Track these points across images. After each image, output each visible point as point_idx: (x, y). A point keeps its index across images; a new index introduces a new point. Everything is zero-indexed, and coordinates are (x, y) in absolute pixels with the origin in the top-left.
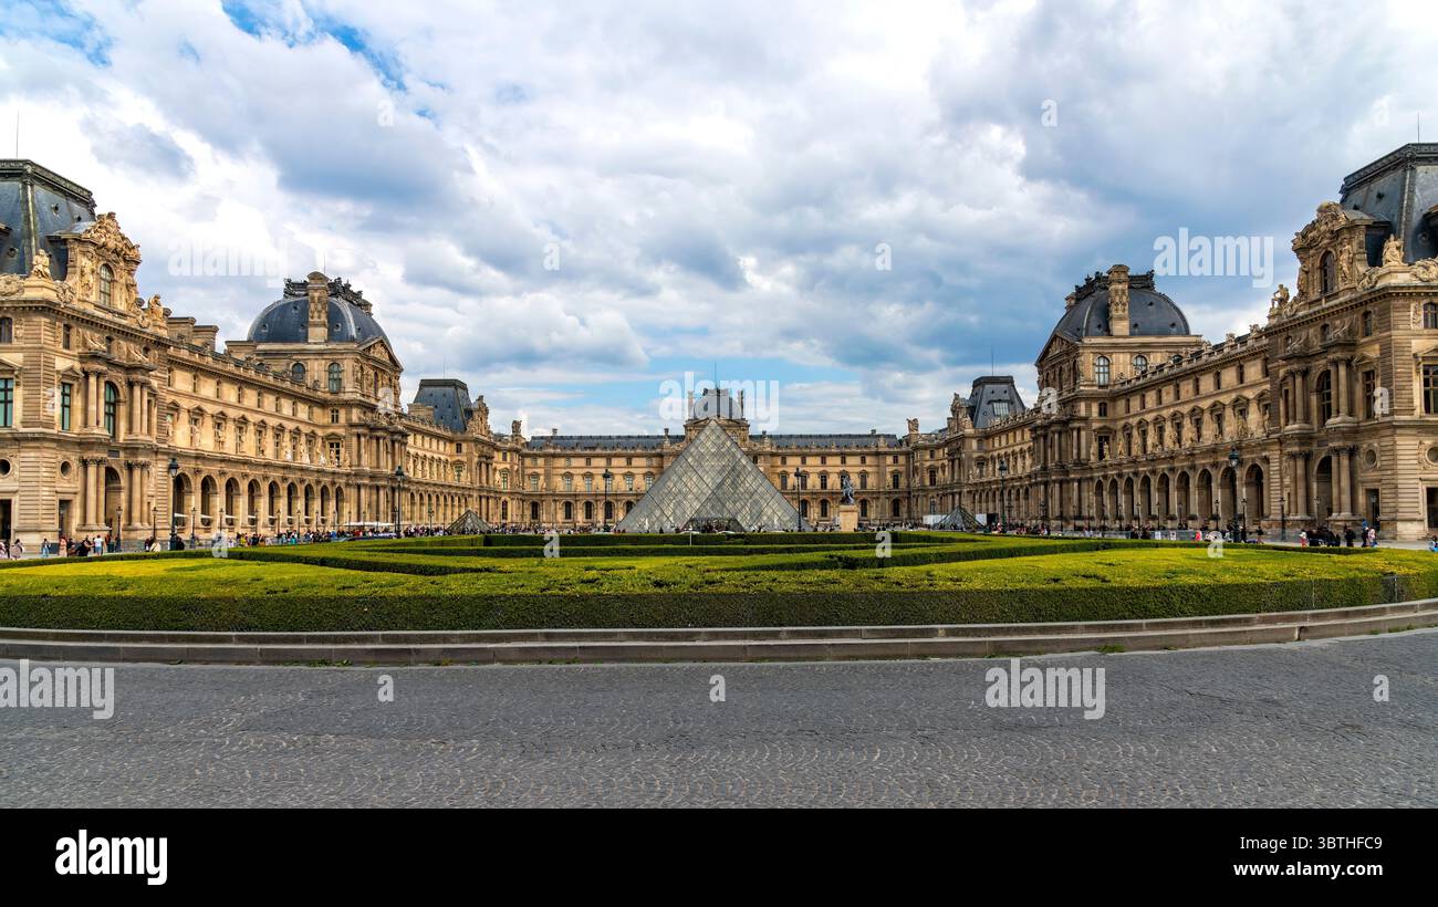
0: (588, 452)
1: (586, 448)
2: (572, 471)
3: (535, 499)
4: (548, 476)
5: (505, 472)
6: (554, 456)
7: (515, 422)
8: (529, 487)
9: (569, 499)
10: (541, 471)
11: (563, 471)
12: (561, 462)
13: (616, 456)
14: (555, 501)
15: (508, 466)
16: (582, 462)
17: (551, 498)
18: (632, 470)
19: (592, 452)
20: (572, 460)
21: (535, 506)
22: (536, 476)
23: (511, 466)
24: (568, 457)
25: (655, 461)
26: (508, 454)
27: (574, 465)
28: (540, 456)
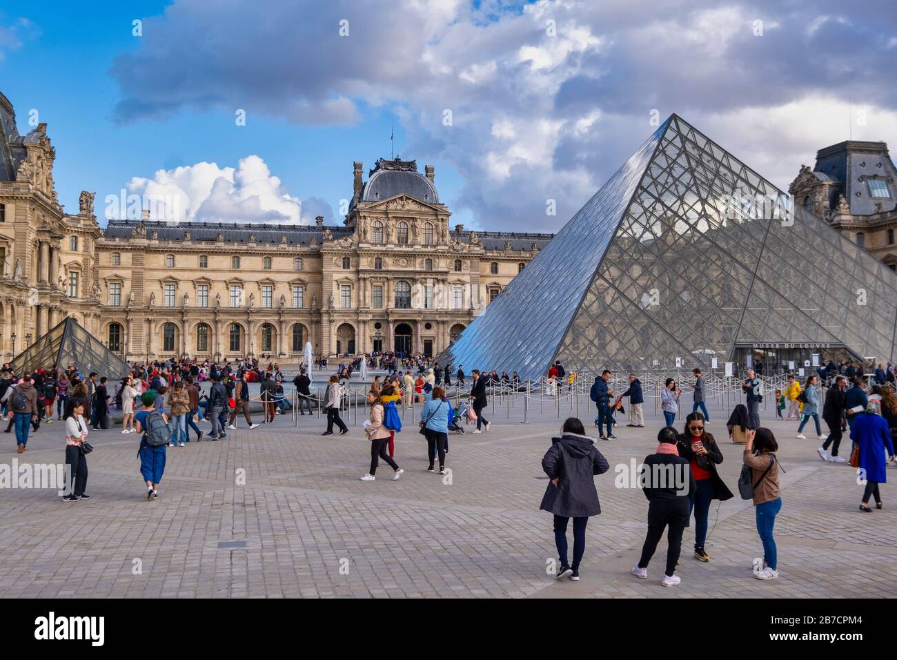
0: (203, 245)
1: (199, 240)
2: (176, 275)
3: (117, 318)
4: (138, 281)
5: (73, 270)
6: (148, 250)
7: (84, 194)
8: (107, 298)
9: (172, 319)
10: (126, 274)
11: (162, 275)
12: (160, 260)
13: (248, 253)
14: (149, 321)
15: (80, 259)
16: (193, 260)
17: (144, 317)
18: (273, 277)
19: (210, 247)
20: (178, 257)
21: (115, 328)
22: (119, 280)
23: (86, 261)
24: (172, 253)
25: (308, 264)
26: (81, 239)
27: (178, 266)
28: (124, 249)
